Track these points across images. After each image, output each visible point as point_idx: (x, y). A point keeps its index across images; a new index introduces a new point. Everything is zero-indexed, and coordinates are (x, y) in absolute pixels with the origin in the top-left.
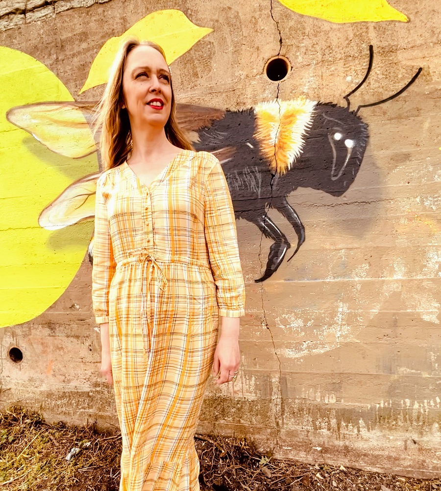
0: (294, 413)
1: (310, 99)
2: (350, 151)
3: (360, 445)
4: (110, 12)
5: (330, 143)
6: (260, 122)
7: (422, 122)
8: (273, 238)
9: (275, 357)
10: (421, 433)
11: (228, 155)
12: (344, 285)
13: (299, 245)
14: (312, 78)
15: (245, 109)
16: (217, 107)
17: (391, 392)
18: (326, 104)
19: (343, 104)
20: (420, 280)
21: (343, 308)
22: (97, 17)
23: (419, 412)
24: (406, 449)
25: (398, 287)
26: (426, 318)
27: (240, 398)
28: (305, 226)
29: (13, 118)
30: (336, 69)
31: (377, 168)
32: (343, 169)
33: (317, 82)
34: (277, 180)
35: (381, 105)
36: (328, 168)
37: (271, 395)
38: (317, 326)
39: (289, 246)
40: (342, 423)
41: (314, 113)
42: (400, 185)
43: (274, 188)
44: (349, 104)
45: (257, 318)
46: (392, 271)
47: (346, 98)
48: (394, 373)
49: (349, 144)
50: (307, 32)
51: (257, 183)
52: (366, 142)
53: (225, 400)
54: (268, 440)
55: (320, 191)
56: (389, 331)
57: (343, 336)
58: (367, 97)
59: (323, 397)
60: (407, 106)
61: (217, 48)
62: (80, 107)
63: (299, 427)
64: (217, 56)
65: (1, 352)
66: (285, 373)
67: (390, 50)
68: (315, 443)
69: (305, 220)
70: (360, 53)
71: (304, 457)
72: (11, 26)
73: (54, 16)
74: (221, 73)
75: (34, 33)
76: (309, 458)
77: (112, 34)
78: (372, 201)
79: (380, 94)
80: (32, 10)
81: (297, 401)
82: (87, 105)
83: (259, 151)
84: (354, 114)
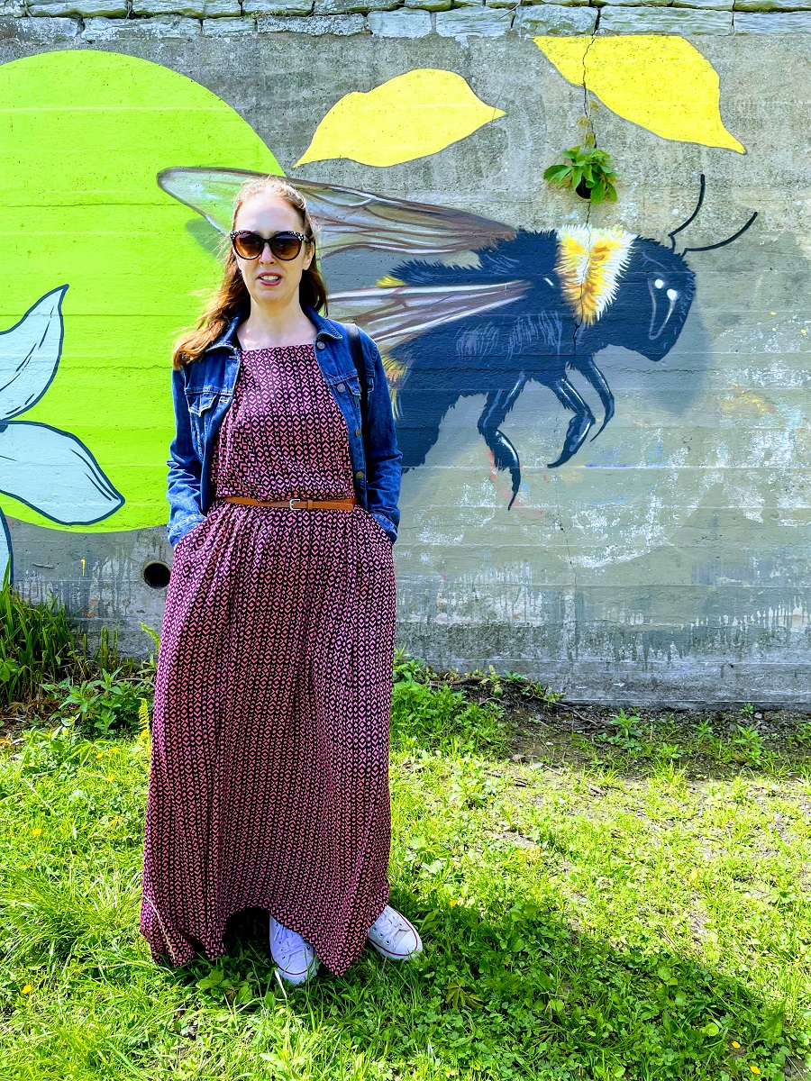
0: (591, 640)
1: (628, 230)
2: (672, 304)
3: (672, 676)
4: (351, 53)
5: (649, 291)
6: (564, 252)
7: (754, 279)
8: (574, 410)
9: (570, 567)
10: (740, 656)
11: (519, 291)
12: (659, 474)
13: (606, 420)
14: (632, 204)
16: (507, 222)
17: (707, 609)
18: (647, 240)
19: (667, 243)
20: (744, 469)
21: (656, 503)
22: (331, 56)
23: (738, 630)
24: (722, 677)
25: (719, 478)
26: (749, 516)
27: (520, 624)
29: (168, 184)
30: (661, 197)
31: (703, 329)
32: (663, 327)
33: (638, 211)
34: (582, 332)
35: (710, 251)
36: (647, 324)
37: (563, 618)
38: (623, 526)
39: (593, 422)
40: (651, 649)
41: (631, 250)
42: (728, 353)
43: (578, 342)
44: (674, 244)
45: (549, 516)
46: (714, 458)
47: (671, 235)
48: (712, 584)
49: (672, 294)
50: (628, 141)
51: (557, 335)
52: (692, 296)
53: (498, 628)
54: (556, 678)
55: (635, 352)
56: (707, 532)
57: (655, 538)
58: (695, 239)
59: (628, 617)
60: (739, 258)
61: (510, 141)
63: (597, 659)
64: (510, 152)
65: (129, 571)
66: (582, 589)
67: (724, 185)
68: (617, 677)
69: (615, 388)
70: (691, 182)
71: (602, 697)
72: (175, 33)
73: (255, 36)
74: (515, 175)
75: (217, 56)
76: (609, 698)
77: (355, 86)
78: (695, 371)
79: (710, 237)
80: (215, 17)
81: (595, 624)
82: (307, 187)
83: (560, 291)
84: (679, 257)
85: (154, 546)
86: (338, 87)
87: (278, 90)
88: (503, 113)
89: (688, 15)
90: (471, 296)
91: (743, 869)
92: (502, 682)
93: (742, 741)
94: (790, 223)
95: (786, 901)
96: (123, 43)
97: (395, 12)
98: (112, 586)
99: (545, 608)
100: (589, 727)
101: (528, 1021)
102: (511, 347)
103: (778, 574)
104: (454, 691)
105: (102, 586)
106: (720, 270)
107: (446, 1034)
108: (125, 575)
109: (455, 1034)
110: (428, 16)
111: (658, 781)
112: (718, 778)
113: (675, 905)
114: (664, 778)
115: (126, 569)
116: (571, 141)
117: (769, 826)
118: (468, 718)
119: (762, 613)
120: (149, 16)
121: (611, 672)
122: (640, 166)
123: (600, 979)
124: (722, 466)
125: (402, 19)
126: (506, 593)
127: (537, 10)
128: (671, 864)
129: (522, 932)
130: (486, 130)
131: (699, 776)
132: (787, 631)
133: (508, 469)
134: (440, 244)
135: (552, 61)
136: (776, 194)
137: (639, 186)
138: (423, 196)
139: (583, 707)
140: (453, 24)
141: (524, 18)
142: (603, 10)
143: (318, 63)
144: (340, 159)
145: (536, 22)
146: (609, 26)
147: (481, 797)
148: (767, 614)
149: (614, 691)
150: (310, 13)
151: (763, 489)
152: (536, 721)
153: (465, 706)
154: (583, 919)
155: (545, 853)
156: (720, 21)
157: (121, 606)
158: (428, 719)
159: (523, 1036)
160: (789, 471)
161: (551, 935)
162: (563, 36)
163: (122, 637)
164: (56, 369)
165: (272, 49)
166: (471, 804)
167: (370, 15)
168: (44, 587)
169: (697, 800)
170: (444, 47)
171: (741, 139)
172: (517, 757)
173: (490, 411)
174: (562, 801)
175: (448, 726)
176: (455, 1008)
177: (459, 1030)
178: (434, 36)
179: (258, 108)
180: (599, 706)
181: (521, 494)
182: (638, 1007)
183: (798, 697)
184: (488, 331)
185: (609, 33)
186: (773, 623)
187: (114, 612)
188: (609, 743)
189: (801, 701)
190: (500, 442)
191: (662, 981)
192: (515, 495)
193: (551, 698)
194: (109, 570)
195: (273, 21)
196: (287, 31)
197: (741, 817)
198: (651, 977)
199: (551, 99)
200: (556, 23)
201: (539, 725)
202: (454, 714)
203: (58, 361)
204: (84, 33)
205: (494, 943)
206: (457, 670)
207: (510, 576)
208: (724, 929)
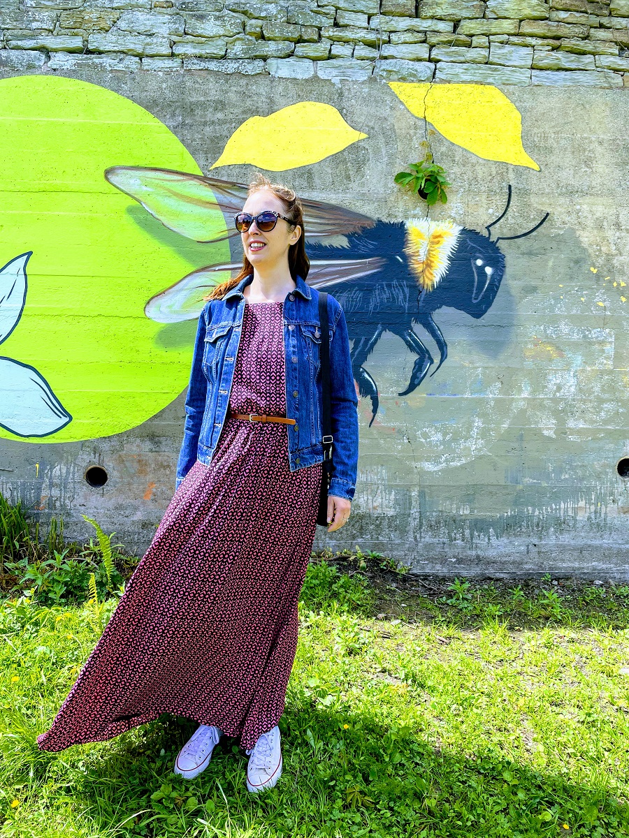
0: (431, 526)
1: (457, 223)
2: (489, 277)
3: (491, 553)
4: (254, 88)
5: (472, 268)
6: (410, 238)
7: (547, 261)
8: (418, 353)
9: (415, 471)
10: (540, 538)
11: (376, 265)
12: (480, 402)
13: (442, 361)
14: (459, 204)
15: (396, 222)
16: (368, 215)
17: (516, 503)
18: (471, 231)
19: (485, 233)
20: (542, 399)
21: (478, 423)
22: (239, 89)
23: (539, 518)
24: (528, 553)
25: (524, 405)
26: (546, 433)
27: (378, 514)
28: (447, 343)
29: (113, 178)
30: (480, 200)
31: (511, 296)
32: (482, 294)
33: (463, 209)
34: (423, 296)
36: (470, 291)
37: (410, 509)
38: (454, 439)
39: (432, 362)
40: (475, 532)
41: (459, 237)
42: (529, 314)
43: (421, 304)
44: (490, 234)
45: (400, 432)
46: (520, 391)
47: (488, 228)
48: (519, 483)
49: (489, 270)
50: (456, 159)
51: (405, 298)
52: (503, 271)
53: (362, 517)
54: (405, 555)
55: (462, 312)
56: (516, 445)
57: (478, 449)
58: (505, 231)
59: (458, 508)
60: (536, 245)
61: (371, 156)
62: (210, 184)
63: (436, 540)
64: (371, 164)
65: (74, 473)
66: (424, 487)
67: (525, 193)
68: (450, 554)
69: (448, 338)
70: (501, 190)
71: (440, 570)
72: (121, 67)
73: (182, 72)
74: (374, 181)
75: (152, 85)
76: (445, 570)
77: (256, 112)
78: (505, 327)
79: (515, 230)
80: (152, 56)
81: (434, 514)
82: (219, 184)
83: (407, 266)
84: (493, 244)
85: (95, 454)
86: (244, 112)
87: (198, 112)
88: (367, 136)
89: (499, 71)
90: (342, 268)
91: (556, 696)
92: (365, 558)
93: (546, 602)
94: (572, 221)
95: (590, 719)
96: (80, 72)
97: (287, 60)
98: (60, 486)
99: (397, 502)
100: (432, 592)
101: (410, 815)
102: (371, 306)
103: (567, 476)
104: (330, 565)
105: (51, 485)
106: (523, 254)
107: (349, 827)
108: (71, 476)
109: (355, 828)
110: (312, 64)
111: (488, 632)
112: (531, 629)
113: (510, 725)
114: (491, 630)
115: (73, 472)
116: (415, 158)
117: (572, 665)
118: (342, 586)
119: (556, 505)
120: (100, 53)
121: (446, 550)
122: (466, 178)
123: (460, 782)
124: (526, 396)
125: (292, 65)
126: (367, 491)
127: (391, 63)
128: (504, 694)
129: (399, 748)
130: (354, 148)
131: (517, 628)
132: (574, 519)
133: (369, 397)
134: (319, 229)
135: (402, 100)
136: (562, 200)
137: (464, 192)
138: (307, 194)
139: (426, 577)
140: (330, 70)
141: (382, 68)
142: (439, 65)
143: (230, 94)
144: (245, 165)
145: (390, 71)
146: (443, 77)
147: (358, 646)
148: (560, 506)
149: (448, 565)
150: (224, 57)
151: (556, 413)
152: (392, 588)
153: (339, 577)
154: (443, 737)
155: (409, 688)
156: (522, 76)
157: (67, 501)
158: (311, 588)
159: (407, 827)
160: (574, 400)
161: (421, 750)
162: (410, 82)
163: (66, 525)
164: (20, 316)
165: (194, 82)
166: (351, 652)
167: (268, 61)
168: (4, 486)
169: (517, 646)
170: (323, 86)
171: (537, 160)
172: (381, 615)
173: (356, 353)
174: (418, 649)
175: (327, 592)
176: (353, 808)
177: (358, 824)
178: (316, 78)
179: (183, 125)
180: (437, 576)
181: (379, 415)
182: (491, 801)
183: (583, 568)
184: (354, 294)
185: (443, 81)
186: (564, 513)
187: (61, 505)
188: (448, 604)
189: (585, 571)
190: (364, 376)
191: (505, 781)
192: (374, 416)
193: (402, 569)
194: (58, 473)
195: (195, 61)
196: (206, 69)
197: (551, 658)
198: (497, 780)
199: (401, 126)
200: (405, 73)
201: (395, 591)
202: (331, 584)
203: (22, 310)
204: (49, 63)
205: (378, 758)
206: (331, 549)
207: (371, 477)
208: (548, 742)
